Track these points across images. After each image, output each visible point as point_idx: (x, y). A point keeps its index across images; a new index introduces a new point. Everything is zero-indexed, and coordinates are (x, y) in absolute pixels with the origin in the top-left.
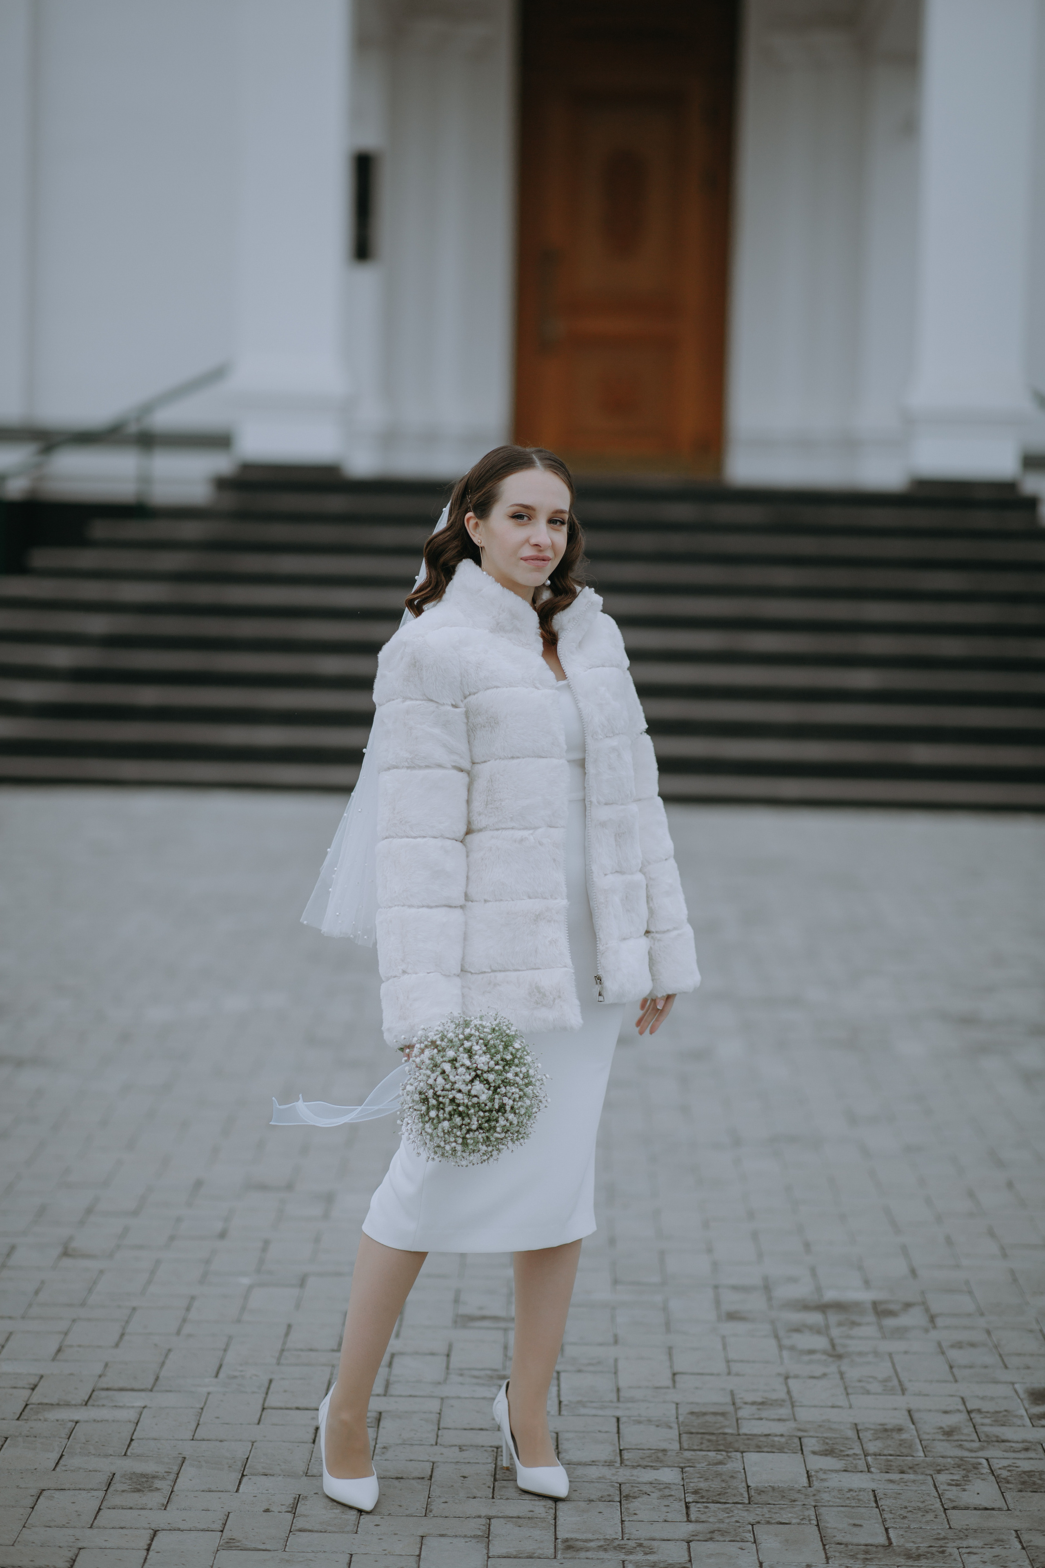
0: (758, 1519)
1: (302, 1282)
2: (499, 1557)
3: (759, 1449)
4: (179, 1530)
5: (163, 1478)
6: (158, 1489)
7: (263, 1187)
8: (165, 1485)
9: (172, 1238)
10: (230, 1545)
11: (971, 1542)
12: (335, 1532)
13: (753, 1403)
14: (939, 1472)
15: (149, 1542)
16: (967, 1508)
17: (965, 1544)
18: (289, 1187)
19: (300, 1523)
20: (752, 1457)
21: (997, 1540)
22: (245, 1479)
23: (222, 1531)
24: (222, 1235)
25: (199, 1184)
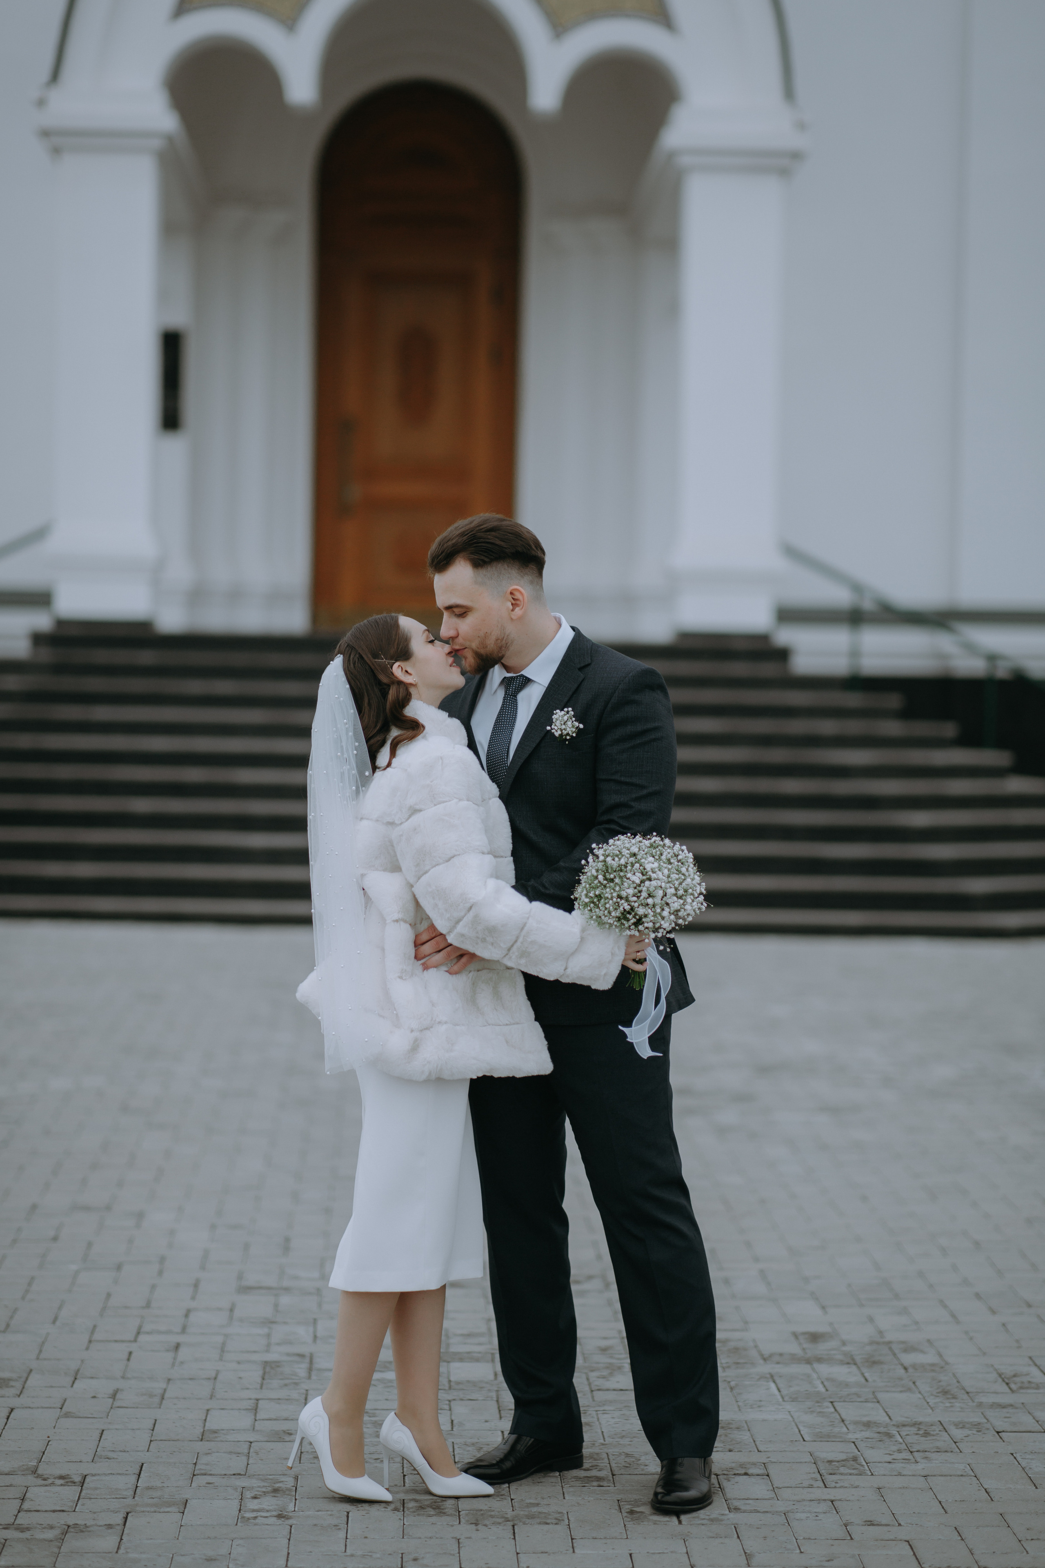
0: (454, 1398)
1: (119, 1267)
2: (263, 1420)
3: (461, 1360)
4: (30, 1408)
5: (16, 1380)
6: (12, 1386)
7: (87, 1209)
8: (19, 1385)
9: (15, 1241)
10: (67, 1415)
11: (606, 1408)
12: (144, 1408)
13: (462, 1335)
14: (592, 1371)
15: (8, 1414)
16: (608, 1390)
17: (602, 1408)
18: (108, 1208)
19: (117, 1404)
20: (455, 1365)
21: (625, 1407)
22: (77, 1381)
23: (61, 1408)
24: (55, 1239)
25: (34, 1207)
